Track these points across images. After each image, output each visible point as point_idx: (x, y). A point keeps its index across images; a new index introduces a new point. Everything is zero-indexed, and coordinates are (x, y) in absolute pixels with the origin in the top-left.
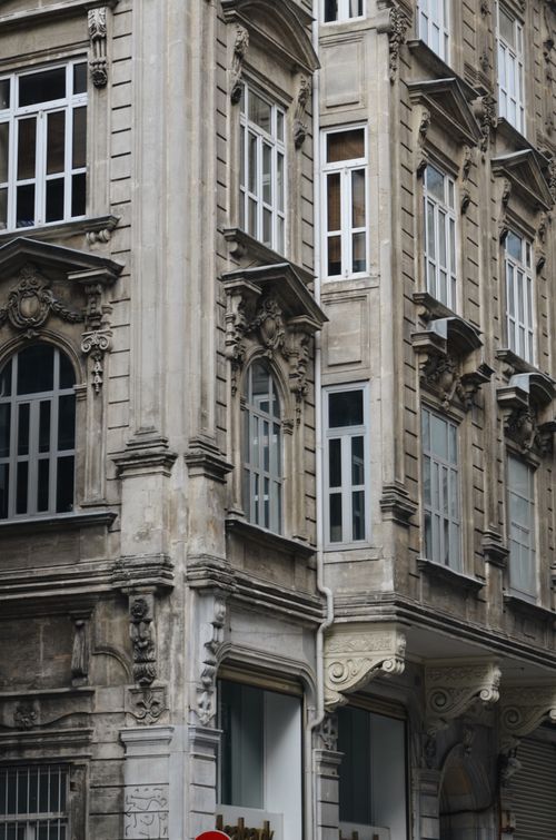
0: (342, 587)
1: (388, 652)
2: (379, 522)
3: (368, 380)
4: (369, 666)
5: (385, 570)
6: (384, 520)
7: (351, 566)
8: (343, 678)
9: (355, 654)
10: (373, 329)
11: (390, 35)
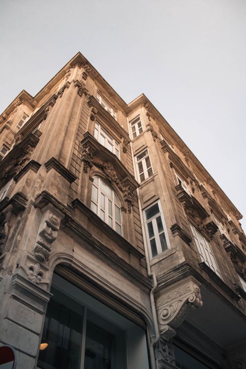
0: (160, 272)
1: (191, 292)
2: (173, 238)
3: (159, 199)
4: (181, 304)
5: (179, 255)
6: (174, 237)
7: (163, 262)
8: (169, 315)
9: (172, 302)
10: (158, 185)
11: (152, 131)
